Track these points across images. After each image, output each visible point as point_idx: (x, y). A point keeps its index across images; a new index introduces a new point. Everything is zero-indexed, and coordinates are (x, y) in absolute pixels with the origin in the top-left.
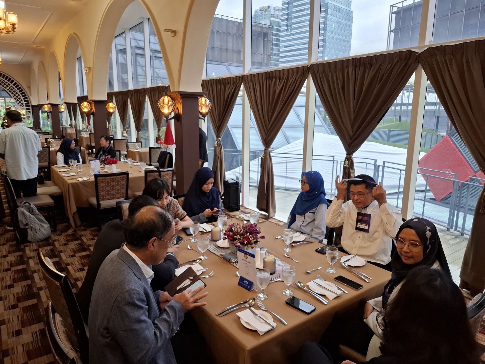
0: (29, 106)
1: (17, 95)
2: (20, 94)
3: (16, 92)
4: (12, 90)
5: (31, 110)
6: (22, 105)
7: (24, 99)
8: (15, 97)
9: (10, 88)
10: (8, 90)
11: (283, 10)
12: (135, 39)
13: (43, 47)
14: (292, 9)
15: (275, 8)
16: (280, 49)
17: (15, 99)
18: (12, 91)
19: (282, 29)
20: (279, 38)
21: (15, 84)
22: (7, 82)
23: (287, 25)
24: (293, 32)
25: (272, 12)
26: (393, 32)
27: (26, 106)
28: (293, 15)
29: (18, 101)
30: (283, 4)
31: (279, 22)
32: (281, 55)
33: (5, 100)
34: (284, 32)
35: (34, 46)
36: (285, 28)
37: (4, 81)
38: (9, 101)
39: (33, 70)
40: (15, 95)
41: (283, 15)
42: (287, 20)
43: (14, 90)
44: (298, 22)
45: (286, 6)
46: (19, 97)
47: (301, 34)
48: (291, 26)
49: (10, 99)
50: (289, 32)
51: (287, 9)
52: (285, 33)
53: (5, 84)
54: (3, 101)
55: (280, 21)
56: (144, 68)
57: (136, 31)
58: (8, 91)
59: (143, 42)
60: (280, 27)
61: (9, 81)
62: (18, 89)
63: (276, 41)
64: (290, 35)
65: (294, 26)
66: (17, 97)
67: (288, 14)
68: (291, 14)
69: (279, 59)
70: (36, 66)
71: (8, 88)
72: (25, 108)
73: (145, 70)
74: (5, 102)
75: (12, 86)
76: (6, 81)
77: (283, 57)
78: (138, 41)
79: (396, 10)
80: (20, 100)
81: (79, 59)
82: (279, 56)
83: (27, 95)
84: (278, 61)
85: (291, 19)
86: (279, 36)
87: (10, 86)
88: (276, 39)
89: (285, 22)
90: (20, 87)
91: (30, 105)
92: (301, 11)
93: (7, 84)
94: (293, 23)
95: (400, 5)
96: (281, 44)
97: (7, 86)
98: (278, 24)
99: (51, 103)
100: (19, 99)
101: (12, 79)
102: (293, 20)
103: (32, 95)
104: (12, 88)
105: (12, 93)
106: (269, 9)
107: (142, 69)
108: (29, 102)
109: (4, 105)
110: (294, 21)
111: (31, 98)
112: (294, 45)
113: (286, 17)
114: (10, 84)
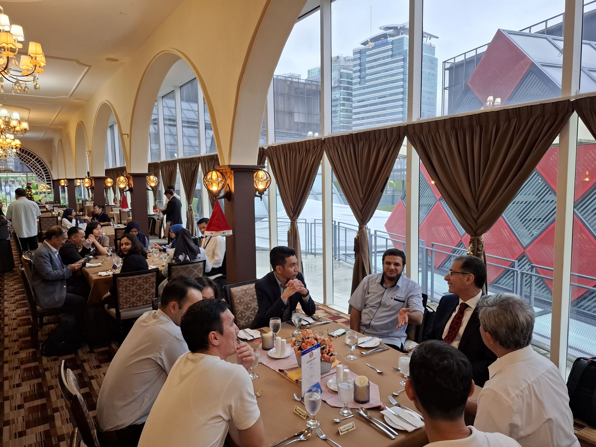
0: (50, 181)
1: (38, 170)
2: (41, 169)
3: (38, 167)
4: (33, 165)
5: (52, 185)
6: (43, 180)
7: (45, 173)
8: (36, 172)
9: (31, 163)
10: (30, 165)
11: (354, 60)
12: (168, 107)
13: (61, 127)
14: (365, 59)
15: (345, 58)
16: (353, 104)
17: (37, 174)
18: (34, 167)
19: (354, 81)
20: (351, 92)
21: (37, 159)
22: (30, 157)
23: (360, 77)
24: (368, 84)
25: (343, 63)
26: (447, 89)
27: (47, 181)
28: (367, 65)
29: (39, 175)
30: (355, 53)
31: (350, 74)
32: (354, 111)
33: (27, 175)
34: (357, 84)
35: (53, 127)
36: (358, 80)
37: (26, 156)
38: (31, 176)
39: (54, 146)
40: (36, 170)
41: (355, 66)
42: (360, 71)
43: (36, 165)
44: (373, 73)
45: (358, 55)
46: (40, 172)
47: (377, 86)
48: (365, 77)
49: (32, 174)
50: (363, 85)
51: (360, 59)
52: (358, 86)
53: (27, 160)
54: (25, 175)
55: (351, 72)
56: (176, 137)
57: (170, 98)
58: (30, 167)
59: (175, 109)
60: (352, 79)
61: (31, 156)
62: (40, 164)
63: (348, 96)
64: (364, 88)
65: (368, 78)
66: (38, 172)
67: (360, 65)
68: (364, 64)
69: (352, 115)
70: (56, 143)
71: (30, 164)
72: (46, 182)
73: (176, 139)
74: (27, 177)
75: (33, 162)
76: (28, 157)
77: (356, 114)
78: (171, 109)
79: (449, 66)
80: (41, 175)
81: (112, 127)
82: (352, 112)
83: (48, 170)
84: (351, 118)
85: (365, 70)
86: (352, 90)
87: (31, 162)
88: (347, 94)
89: (358, 74)
90: (42, 162)
91: (51, 179)
92: (375, 60)
93: (29, 160)
94: (367, 75)
95: (452, 61)
96: (354, 99)
97: (29, 162)
98: (349, 76)
99: (68, 178)
100: (41, 173)
101: (34, 155)
102: (366, 71)
103: (53, 169)
104: (33, 163)
105: (34, 168)
106: (338, 60)
107: (174, 138)
108: (50, 176)
109: (25, 179)
110: (368, 72)
111: (52, 172)
112: (368, 99)
113: (358, 68)
114: (32, 159)
